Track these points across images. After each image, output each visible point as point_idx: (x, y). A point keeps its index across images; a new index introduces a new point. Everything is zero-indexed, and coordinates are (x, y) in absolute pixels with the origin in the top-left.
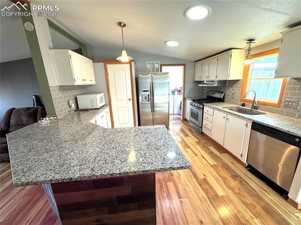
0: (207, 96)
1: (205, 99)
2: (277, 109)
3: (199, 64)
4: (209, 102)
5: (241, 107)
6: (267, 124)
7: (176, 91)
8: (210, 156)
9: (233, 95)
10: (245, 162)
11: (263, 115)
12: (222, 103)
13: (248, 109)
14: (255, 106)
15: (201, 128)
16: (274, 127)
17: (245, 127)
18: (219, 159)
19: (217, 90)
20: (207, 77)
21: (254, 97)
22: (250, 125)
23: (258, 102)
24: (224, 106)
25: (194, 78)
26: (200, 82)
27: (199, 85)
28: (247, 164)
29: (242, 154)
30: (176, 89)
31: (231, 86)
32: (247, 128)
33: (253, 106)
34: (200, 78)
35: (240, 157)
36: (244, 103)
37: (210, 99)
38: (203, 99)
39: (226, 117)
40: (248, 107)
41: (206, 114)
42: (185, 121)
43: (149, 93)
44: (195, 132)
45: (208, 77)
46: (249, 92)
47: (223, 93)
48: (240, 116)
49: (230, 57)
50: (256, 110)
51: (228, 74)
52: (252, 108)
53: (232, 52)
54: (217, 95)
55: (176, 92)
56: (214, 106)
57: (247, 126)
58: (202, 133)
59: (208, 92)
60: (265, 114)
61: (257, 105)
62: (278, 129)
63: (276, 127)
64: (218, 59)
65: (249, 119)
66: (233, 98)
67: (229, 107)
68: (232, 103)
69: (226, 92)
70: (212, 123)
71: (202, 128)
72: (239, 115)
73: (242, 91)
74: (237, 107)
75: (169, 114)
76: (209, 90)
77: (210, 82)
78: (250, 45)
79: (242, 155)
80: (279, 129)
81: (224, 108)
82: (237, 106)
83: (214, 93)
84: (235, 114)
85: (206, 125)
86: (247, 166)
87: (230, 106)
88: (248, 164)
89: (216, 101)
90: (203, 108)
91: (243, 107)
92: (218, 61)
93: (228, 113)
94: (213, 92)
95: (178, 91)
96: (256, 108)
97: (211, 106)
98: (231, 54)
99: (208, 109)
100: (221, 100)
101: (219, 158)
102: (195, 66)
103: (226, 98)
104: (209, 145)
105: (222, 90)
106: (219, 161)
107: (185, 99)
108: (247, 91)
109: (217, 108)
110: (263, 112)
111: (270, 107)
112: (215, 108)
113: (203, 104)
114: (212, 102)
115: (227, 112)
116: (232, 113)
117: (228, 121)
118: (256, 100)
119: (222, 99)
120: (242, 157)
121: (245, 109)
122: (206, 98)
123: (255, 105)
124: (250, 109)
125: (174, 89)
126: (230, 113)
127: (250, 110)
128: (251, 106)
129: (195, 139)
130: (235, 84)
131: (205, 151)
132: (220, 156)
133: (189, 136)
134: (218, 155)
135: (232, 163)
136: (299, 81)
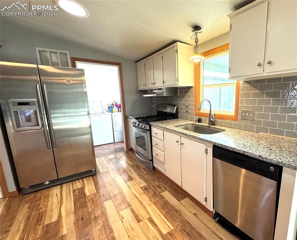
0: (158, 111)
1: (155, 116)
2: (235, 122)
3: (141, 65)
4: (159, 120)
5: (197, 123)
6: (232, 148)
7: (115, 106)
8: (164, 212)
9: (187, 108)
10: (211, 209)
11: (223, 132)
12: (175, 120)
13: (206, 126)
14: (212, 121)
15: (150, 160)
16: (242, 152)
17: (205, 154)
18: (177, 215)
19: (169, 102)
20: (152, 84)
21: (209, 109)
22: (210, 150)
23: (214, 115)
24: (176, 125)
25: (138, 86)
26: (146, 92)
27: (144, 96)
28: (214, 212)
29: (206, 198)
30: (114, 104)
31: (183, 96)
32: (207, 155)
33: (210, 121)
34: (144, 85)
35: (205, 202)
36: (200, 118)
37: (161, 116)
38: (152, 116)
39: (179, 141)
40: (205, 124)
41: (155, 138)
42: (130, 153)
43: (36, 108)
44: (143, 169)
45: (154, 83)
46: (204, 102)
47: (175, 106)
48: (196, 138)
49: (176, 53)
50: (214, 126)
51: (177, 78)
52: (209, 124)
53: (177, 46)
54: (169, 110)
55: (115, 109)
56: (164, 126)
57: (207, 153)
58: (154, 168)
59: (158, 106)
60: (224, 131)
61: (213, 119)
62: (246, 154)
63: (244, 152)
64: (162, 56)
65: (208, 141)
66: (187, 112)
67: (183, 125)
68: (187, 119)
69: (179, 105)
70: (164, 152)
71: (152, 160)
72: (195, 136)
73: (196, 102)
74: (193, 124)
75: (93, 147)
76: (159, 104)
77: (157, 91)
78: (196, 35)
79: (206, 200)
80: (248, 154)
81: (177, 126)
82: (192, 122)
83: (164, 107)
84: (190, 136)
85: (156, 156)
86: (215, 213)
87: (184, 123)
88: (216, 212)
89: (169, 117)
90: (150, 130)
91: (200, 124)
92: (162, 59)
93: (181, 135)
94: (164, 105)
95: (119, 106)
96: (213, 123)
97: (160, 125)
98: (176, 49)
99: (157, 130)
100: (174, 116)
101: (177, 211)
102: (136, 68)
103: (179, 113)
104: (163, 189)
105: (174, 103)
106: (177, 220)
107: (128, 117)
108: (201, 100)
109: (167, 127)
110: (222, 128)
111: (228, 121)
112: (164, 128)
113: (150, 123)
114: (162, 120)
115: (180, 133)
116: (186, 135)
117: (183, 147)
118: (212, 113)
119: (174, 114)
120: (206, 201)
121: (202, 125)
122: (156, 114)
123: (212, 119)
124: (207, 125)
125: (111, 103)
126: (183, 134)
127: (207, 127)
128: (208, 121)
129: (142, 183)
130: (187, 93)
131: (156, 205)
132: (178, 206)
133: (133, 180)
134: (175, 206)
135: (196, 214)
136: (252, 86)
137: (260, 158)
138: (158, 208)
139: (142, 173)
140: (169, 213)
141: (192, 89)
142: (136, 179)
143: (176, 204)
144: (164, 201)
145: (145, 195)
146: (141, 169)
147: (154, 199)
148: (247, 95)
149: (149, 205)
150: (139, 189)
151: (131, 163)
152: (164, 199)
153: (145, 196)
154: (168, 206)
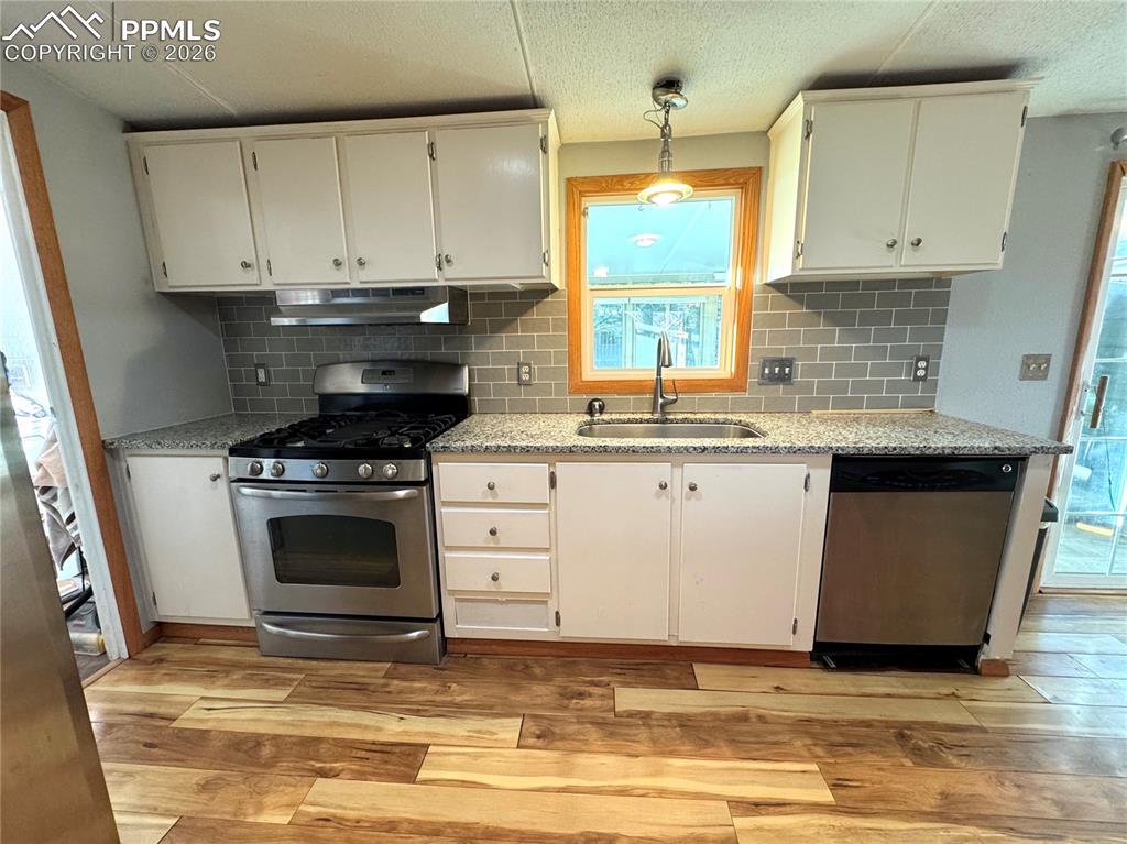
2: (738, 395)
8: (725, 751)
9: (526, 368)
14: (669, 400)
15: (436, 619)
25: (156, 267)
32: (808, 493)
33: (656, 401)
34: (246, 265)
35: (793, 637)
44: (389, 677)
57: (806, 489)
66: (525, 383)
69: (473, 359)
71: (439, 615)
79: (795, 628)
83: (387, 373)
101: (742, 718)
103: (476, 391)
104: (596, 690)
120: (795, 632)
129: (494, 730)
130: (526, 311)
131: (673, 754)
132: (719, 702)
133: (431, 749)
134: (714, 709)
135: (777, 688)
136: (789, 296)
137: (996, 452)
138: (691, 756)
139: (424, 698)
140: (739, 742)
141: (550, 299)
142: (436, 735)
143: (710, 703)
144: (669, 720)
145: (585, 755)
146: (386, 685)
147: (634, 741)
148: (777, 321)
149: (657, 773)
150: (526, 757)
151: (280, 694)
152: (658, 716)
153: (583, 760)
154: (706, 725)
